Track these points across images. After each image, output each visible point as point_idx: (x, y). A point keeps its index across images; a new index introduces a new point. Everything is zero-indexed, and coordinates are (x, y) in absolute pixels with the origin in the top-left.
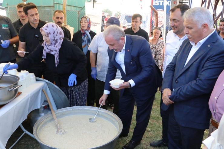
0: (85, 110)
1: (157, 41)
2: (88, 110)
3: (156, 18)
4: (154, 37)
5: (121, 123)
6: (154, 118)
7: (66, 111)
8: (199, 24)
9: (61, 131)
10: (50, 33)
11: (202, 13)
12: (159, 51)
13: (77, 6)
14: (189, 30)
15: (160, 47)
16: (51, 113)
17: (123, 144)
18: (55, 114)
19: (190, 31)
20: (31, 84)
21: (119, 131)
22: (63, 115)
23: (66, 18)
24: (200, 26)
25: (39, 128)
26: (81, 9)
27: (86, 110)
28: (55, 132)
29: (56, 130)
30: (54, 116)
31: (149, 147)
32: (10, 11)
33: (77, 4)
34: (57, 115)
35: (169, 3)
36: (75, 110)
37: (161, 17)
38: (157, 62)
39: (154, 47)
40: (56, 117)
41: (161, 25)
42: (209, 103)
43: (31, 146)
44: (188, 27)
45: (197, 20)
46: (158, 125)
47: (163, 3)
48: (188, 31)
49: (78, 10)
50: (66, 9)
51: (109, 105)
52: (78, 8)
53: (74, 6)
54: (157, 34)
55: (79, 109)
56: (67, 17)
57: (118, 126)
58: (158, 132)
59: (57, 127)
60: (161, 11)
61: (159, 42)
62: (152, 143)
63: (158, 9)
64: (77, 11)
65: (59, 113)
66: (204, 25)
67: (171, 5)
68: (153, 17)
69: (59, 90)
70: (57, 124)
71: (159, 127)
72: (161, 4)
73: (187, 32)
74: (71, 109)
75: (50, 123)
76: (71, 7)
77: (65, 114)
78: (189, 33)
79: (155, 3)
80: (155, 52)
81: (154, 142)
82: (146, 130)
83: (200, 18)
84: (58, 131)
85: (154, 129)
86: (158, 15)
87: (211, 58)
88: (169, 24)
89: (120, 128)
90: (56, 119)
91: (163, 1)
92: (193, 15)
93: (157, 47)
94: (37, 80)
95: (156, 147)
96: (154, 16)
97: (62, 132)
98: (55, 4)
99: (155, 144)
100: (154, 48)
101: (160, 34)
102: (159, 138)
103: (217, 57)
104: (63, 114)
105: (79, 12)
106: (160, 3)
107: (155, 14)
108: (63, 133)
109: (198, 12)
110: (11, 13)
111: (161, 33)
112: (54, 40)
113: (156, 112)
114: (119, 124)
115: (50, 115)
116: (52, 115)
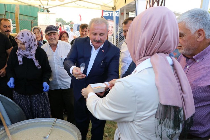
0: (41, 122)
2: (45, 121)
5: (80, 134)
7: (21, 125)
10: (26, 42)
13: (30, 15)
16: (4, 129)
18: (9, 130)
23: (19, 27)
26: (34, 18)
27: (43, 122)
30: (8, 133)
33: (30, 13)
34: (11, 130)
35: (118, 14)
36: (31, 123)
37: (111, 26)
40: (10, 133)
41: (111, 34)
46: (114, 129)
47: (112, 14)
49: (32, 19)
50: (19, 18)
51: (66, 113)
52: (31, 18)
53: (27, 16)
55: (36, 121)
56: (21, 26)
57: (77, 136)
60: (111, 21)
64: (30, 20)
65: (13, 128)
67: (119, 16)
69: (12, 103)
72: (111, 15)
74: (27, 123)
76: (24, 16)
77: (20, 129)
79: (105, 14)
82: (104, 135)
85: (111, 134)
88: (118, 33)
89: (79, 139)
90: (10, 135)
91: (112, 12)
98: (7, 13)
104: (18, 129)
105: (32, 22)
106: (109, 14)
112: (29, 47)
114: (77, 134)
115: (3, 131)
116: (5, 131)
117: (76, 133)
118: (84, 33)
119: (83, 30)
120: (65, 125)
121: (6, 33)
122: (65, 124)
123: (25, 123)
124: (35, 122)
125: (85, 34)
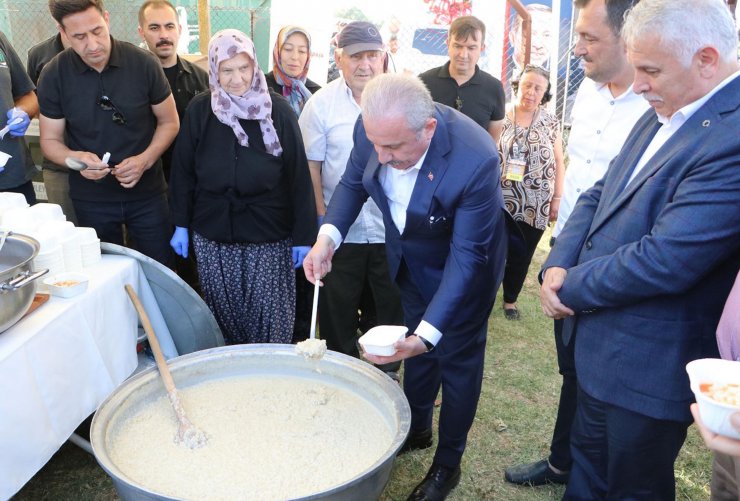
0: (275, 357)
1: (535, 115)
2: (288, 356)
3: (524, 36)
4: (523, 98)
5: (407, 406)
6: (520, 383)
7: (209, 361)
8: (686, 52)
9: (193, 434)
11: (691, 11)
12: (541, 147)
14: (650, 77)
15: (541, 136)
16: (157, 369)
17: (412, 476)
18: (171, 373)
19: (655, 82)
20: (84, 266)
21: (399, 433)
22: (199, 375)
24: (687, 60)
25: (112, 423)
26: (262, 1)
27: (281, 356)
28: (172, 437)
29: (173, 430)
30: (168, 380)
31: (501, 486)
32: (9, 7)
34: (178, 375)
36: (241, 357)
37: (542, 31)
38: (533, 187)
39: (521, 136)
40: (175, 383)
41: (539, 59)
42: (720, 332)
43: (87, 486)
44: (643, 69)
45: (676, 40)
46: (531, 407)
48: (648, 83)
49: (252, 5)
54: (532, 91)
57: (395, 415)
58: (533, 433)
59: (178, 420)
60: (542, 10)
61: (540, 118)
62: (512, 473)
63: (532, 6)
64: (247, 9)
65: (184, 368)
66: (704, 51)
68: (513, 31)
70: (176, 408)
71: (537, 415)
73: (646, 87)
74: (227, 355)
75: (152, 404)
77: (204, 374)
78: (651, 89)
80: (527, 153)
81: (518, 469)
83: (686, 29)
84: (180, 437)
85: (517, 423)
86: (532, 25)
87: (701, 165)
88: (566, 58)
89: (403, 423)
90: (175, 390)
92: (658, 22)
93: (532, 136)
94: (104, 252)
95: (527, 485)
96: (517, 30)
97: (194, 439)
99: (524, 477)
100: (520, 140)
101: (545, 90)
102: (536, 454)
103: (717, 165)
104: (198, 373)
105: (255, 15)
107: (521, 20)
108: (199, 443)
109: (678, 10)
110: (14, 15)
111: (547, 85)
113: (523, 361)
114: (397, 407)
115: (154, 375)
116: (160, 375)
117: (393, 404)
118: (465, 53)
119: (461, 43)
120: (356, 372)
121: (159, 48)
122: (355, 368)
123: (220, 356)
124: (254, 356)
125: (466, 56)
